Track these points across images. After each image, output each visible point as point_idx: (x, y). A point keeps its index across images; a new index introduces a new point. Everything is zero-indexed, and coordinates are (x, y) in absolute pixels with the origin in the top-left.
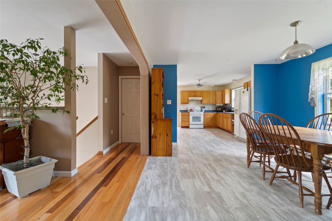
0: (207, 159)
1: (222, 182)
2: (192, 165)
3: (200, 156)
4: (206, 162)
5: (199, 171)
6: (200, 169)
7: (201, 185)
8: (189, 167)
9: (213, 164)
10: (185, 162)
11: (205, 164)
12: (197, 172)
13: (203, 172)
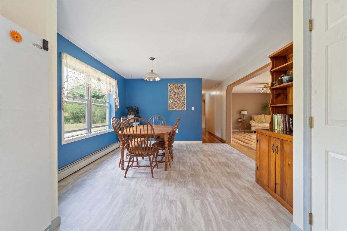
0: (207, 177)
1: (200, 160)
2: (223, 170)
3: (216, 181)
4: (208, 173)
5: (216, 166)
6: (215, 167)
7: (214, 159)
8: (225, 169)
9: (202, 171)
10: (232, 174)
11: (210, 171)
12: (217, 165)
13: (212, 165)
